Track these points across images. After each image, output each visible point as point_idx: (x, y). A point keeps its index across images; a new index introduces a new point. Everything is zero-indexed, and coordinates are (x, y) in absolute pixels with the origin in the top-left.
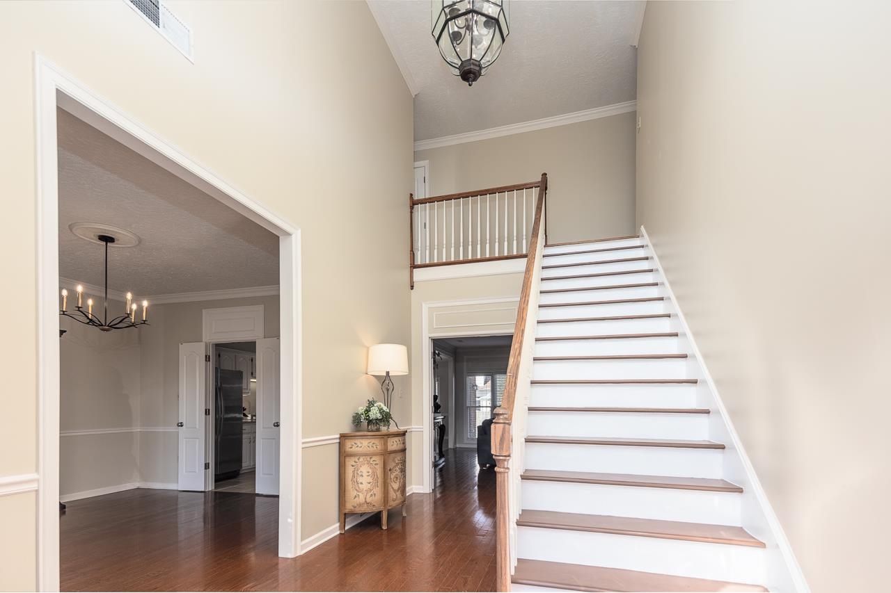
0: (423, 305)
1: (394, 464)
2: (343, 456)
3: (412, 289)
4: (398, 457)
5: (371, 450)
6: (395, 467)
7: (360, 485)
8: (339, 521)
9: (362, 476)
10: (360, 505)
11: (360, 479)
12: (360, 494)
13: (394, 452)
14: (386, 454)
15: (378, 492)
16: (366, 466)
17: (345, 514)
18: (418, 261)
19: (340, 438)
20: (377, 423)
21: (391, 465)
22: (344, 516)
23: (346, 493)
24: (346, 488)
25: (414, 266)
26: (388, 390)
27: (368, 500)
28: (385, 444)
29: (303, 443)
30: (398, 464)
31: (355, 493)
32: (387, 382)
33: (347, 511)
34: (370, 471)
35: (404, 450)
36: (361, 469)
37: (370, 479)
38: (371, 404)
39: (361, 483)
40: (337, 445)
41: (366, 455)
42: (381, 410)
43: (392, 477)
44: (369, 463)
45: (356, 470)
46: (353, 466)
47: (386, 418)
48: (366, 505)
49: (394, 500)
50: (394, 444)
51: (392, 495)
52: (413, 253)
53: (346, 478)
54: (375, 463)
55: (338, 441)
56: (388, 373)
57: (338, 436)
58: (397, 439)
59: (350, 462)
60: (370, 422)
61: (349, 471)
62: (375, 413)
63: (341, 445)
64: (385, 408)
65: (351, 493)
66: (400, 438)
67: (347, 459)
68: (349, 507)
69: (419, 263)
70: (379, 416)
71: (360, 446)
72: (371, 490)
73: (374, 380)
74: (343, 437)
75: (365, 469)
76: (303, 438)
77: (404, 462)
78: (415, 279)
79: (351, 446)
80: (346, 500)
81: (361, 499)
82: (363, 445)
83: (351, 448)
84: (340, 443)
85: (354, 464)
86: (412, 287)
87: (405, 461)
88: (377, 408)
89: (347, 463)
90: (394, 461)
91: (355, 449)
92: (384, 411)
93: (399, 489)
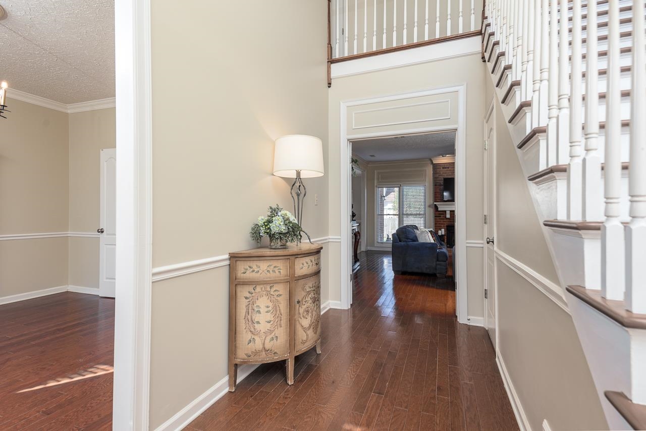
0: (341, 103)
1: (304, 294)
2: (235, 283)
3: (329, 87)
4: (310, 284)
5: (272, 276)
6: (305, 297)
7: (255, 325)
8: (228, 373)
9: (259, 312)
10: (256, 353)
11: (257, 318)
12: (257, 338)
13: (305, 277)
14: (293, 280)
15: (282, 334)
16: (265, 298)
17: (236, 365)
18: (337, 55)
19: (230, 259)
20: (281, 238)
21: (300, 295)
22: (234, 368)
23: (238, 335)
24: (238, 329)
25: (332, 61)
26: (298, 195)
27: (267, 346)
28: (292, 267)
29: (154, 274)
30: (309, 293)
31: (249, 336)
32: (297, 184)
33: (238, 361)
34: (270, 304)
35: (317, 273)
36: (258, 303)
37: (269, 317)
38: (274, 212)
39: (258, 323)
40: (227, 268)
41: (264, 283)
42: (286, 221)
43: (301, 311)
44: (268, 294)
45: (251, 303)
46: (246, 298)
47: (294, 231)
48: (264, 353)
49: (303, 342)
50: (304, 266)
51: (301, 335)
52: (331, 48)
53: (238, 314)
54: (277, 293)
55: (228, 262)
56: (298, 173)
57: (227, 256)
58: (308, 259)
59: (243, 293)
60: (272, 236)
61: (242, 304)
62: (278, 225)
63: (232, 269)
64: (292, 218)
65: (244, 336)
66: (312, 258)
67: (239, 289)
68: (241, 354)
69: (337, 57)
70: (283, 229)
71: (256, 270)
72: (271, 332)
73: (283, 182)
74: (235, 258)
75: (263, 303)
76: (154, 266)
77: (317, 289)
78: (332, 75)
79: (245, 270)
80: (238, 345)
81: (258, 344)
82: (262, 269)
83: (244, 273)
84: (230, 265)
85: (248, 295)
86: (329, 85)
87: (319, 287)
88: (281, 218)
89: (239, 294)
90: (303, 289)
91: (249, 275)
92: (290, 222)
93: (310, 326)
